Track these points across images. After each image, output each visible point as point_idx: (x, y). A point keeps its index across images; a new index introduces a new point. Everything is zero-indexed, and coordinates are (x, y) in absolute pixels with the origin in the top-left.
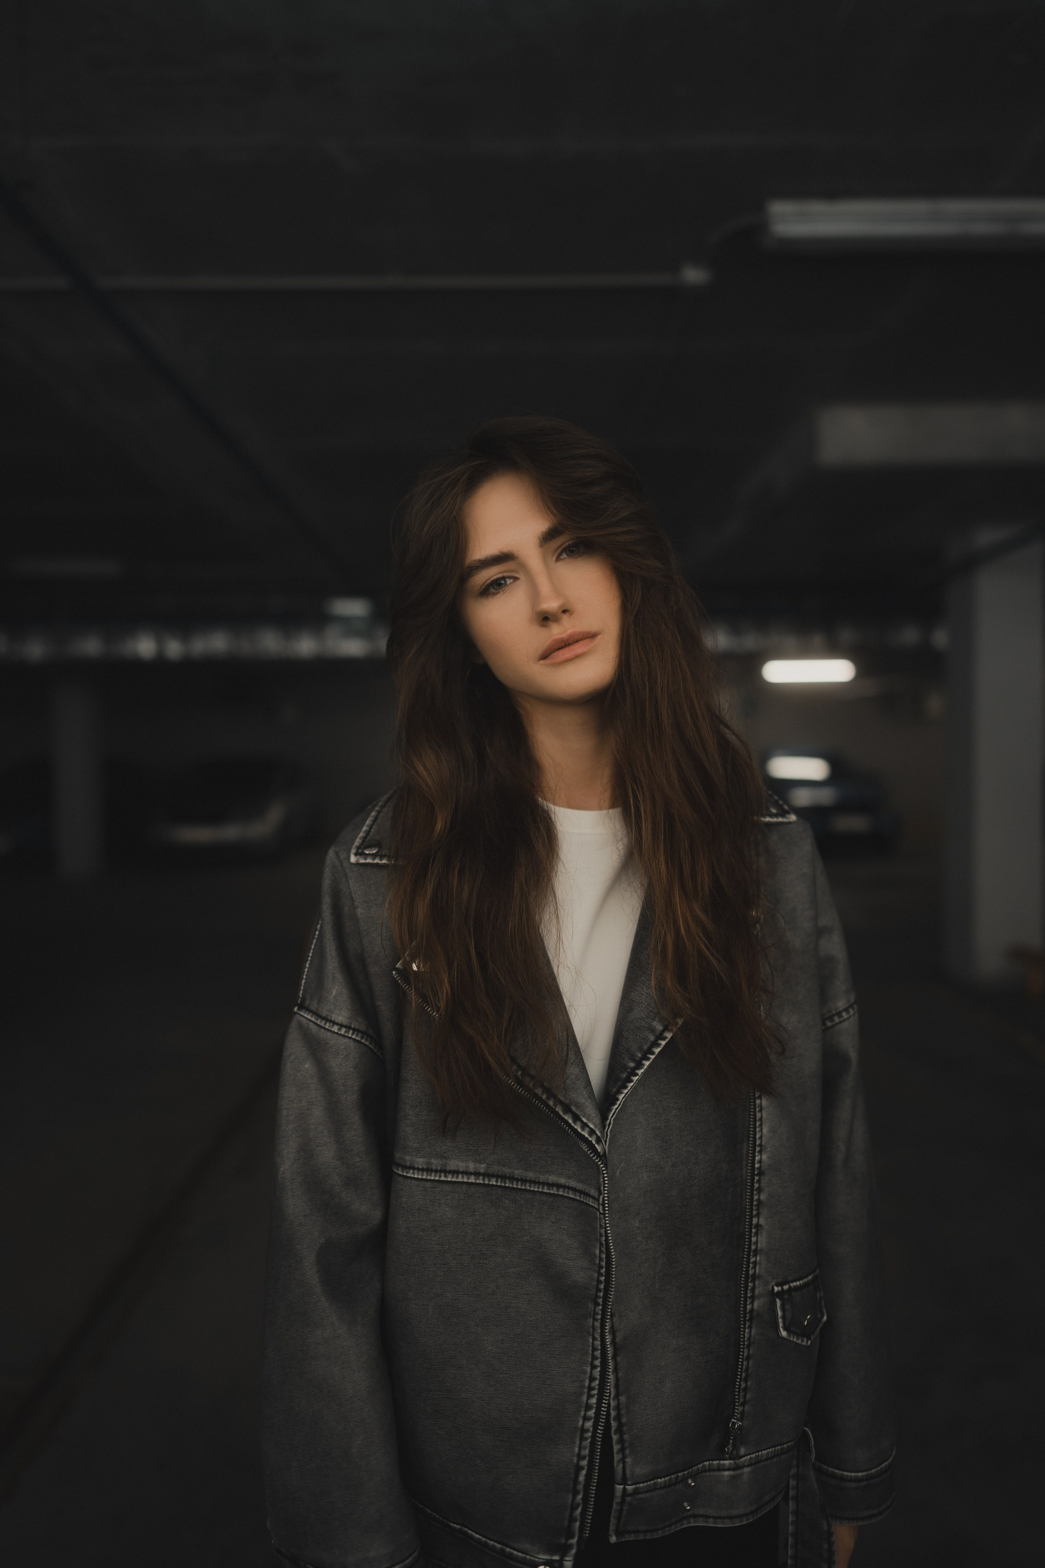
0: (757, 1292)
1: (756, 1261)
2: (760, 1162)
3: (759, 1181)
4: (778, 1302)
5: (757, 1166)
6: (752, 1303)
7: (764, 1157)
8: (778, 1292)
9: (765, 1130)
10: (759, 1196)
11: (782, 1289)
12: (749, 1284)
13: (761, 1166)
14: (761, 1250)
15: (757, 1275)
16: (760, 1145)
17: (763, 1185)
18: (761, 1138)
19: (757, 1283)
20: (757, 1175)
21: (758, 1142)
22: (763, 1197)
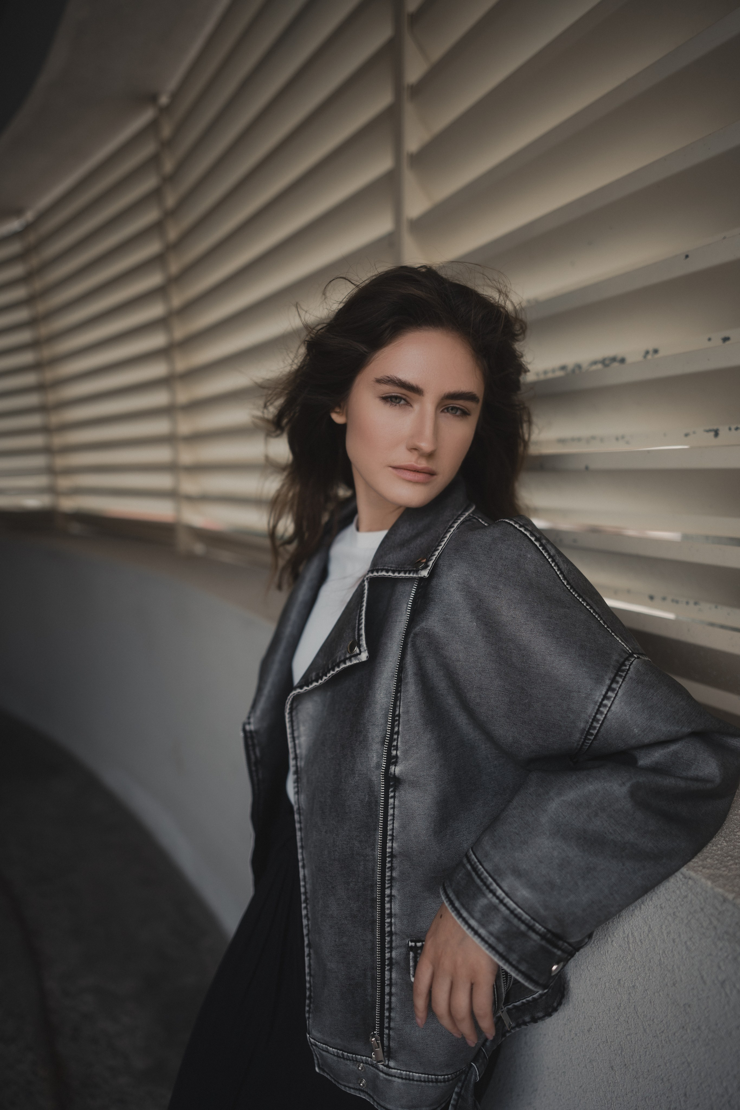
0: (394, 944)
1: (391, 922)
2: (392, 848)
3: (391, 862)
4: (411, 954)
5: (388, 850)
6: (391, 952)
7: (395, 845)
8: (412, 946)
9: (396, 825)
10: (391, 873)
11: (416, 945)
12: (386, 938)
13: (392, 851)
14: (395, 915)
15: (393, 932)
16: (392, 835)
17: (395, 865)
18: (393, 829)
19: (394, 938)
20: (389, 857)
21: (389, 833)
22: (394, 874)
